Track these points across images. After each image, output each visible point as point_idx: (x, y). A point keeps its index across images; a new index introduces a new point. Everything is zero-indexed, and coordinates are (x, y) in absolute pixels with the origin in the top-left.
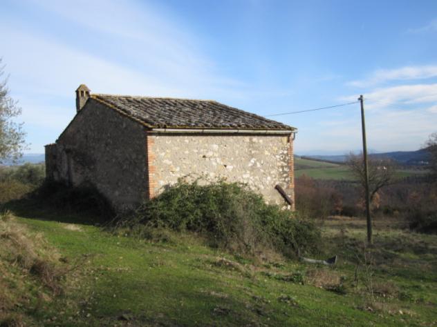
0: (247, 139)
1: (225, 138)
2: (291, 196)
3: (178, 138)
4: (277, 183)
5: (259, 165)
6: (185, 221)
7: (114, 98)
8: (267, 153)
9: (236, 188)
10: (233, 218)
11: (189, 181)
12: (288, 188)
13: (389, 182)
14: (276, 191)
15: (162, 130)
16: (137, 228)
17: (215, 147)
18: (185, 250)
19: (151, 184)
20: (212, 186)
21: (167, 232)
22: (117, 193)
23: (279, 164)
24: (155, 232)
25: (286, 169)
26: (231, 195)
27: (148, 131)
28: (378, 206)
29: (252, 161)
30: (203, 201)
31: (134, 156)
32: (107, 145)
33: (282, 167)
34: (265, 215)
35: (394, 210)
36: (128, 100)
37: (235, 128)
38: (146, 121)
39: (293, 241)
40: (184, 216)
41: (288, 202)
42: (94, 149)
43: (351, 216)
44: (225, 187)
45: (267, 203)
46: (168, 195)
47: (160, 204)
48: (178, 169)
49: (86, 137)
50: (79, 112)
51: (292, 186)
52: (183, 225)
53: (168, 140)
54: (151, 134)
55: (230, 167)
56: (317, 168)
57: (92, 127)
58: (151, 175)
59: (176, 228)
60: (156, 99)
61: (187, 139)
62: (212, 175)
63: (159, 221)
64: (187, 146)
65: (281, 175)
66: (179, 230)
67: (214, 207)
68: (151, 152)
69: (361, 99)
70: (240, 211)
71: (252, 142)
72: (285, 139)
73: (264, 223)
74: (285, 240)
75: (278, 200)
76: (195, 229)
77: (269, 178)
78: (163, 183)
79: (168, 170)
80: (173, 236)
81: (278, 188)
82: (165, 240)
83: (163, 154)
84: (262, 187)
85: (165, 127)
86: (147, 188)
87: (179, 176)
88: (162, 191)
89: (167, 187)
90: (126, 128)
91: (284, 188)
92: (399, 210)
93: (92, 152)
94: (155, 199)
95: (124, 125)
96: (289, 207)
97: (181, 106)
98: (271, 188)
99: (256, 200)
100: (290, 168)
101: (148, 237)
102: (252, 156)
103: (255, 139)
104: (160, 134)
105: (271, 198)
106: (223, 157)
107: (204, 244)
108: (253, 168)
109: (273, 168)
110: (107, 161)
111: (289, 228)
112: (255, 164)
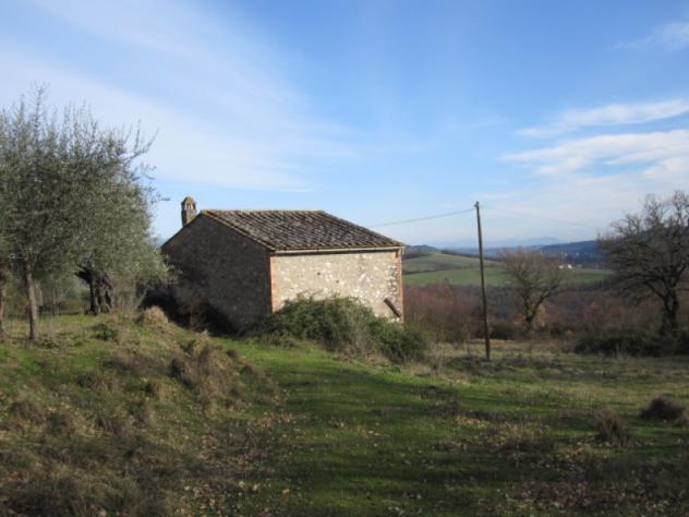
0: (357, 256)
1: (337, 256)
2: (400, 309)
3: (296, 258)
4: (386, 296)
5: (368, 280)
6: (305, 331)
7: (224, 213)
8: (376, 268)
9: (348, 302)
10: (346, 328)
11: (306, 296)
12: (397, 301)
13: (558, 289)
14: (385, 304)
15: (283, 252)
16: (265, 337)
17: (328, 264)
18: (308, 352)
19: (274, 299)
20: (326, 300)
21: (292, 339)
22: (235, 308)
23: (388, 278)
24: (281, 339)
25: (395, 283)
26: (344, 308)
27: (271, 253)
28: (543, 325)
29: (363, 276)
30: (320, 314)
31: (255, 274)
32: (223, 261)
33: (391, 281)
34: (375, 326)
35: (566, 329)
36: (240, 216)
37: (346, 247)
38: (268, 243)
39: (401, 350)
40: (304, 326)
41: (396, 314)
42: (206, 264)
43: (505, 339)
44: (337, 301)
45: (377, 315)
46: (289, 308)
47: (284, 316)
48: (296, 286)
49: (195, 251)
50: (186, 226)
51: (401, 299)
52: (304, 334)
53: (287, 260)
54: (274, 255)
55: (342, 283)
56: (466, 268)
57: (204, 242)
58: (273, 291)
59: (298, 336)
60: (265, 212)
61: (303, 259)
62: (326, 290)
63: (284, 330)
64: (304, 264)
65: (389, 289)
66: (301, 338)
67: (330, 320)
68: (273, 271)
69: (477, 206)
70: (352, 322)
71: (362, 259)
72: (394, 254)
73: (373, 333)
74: (393, 349)
75: (387, 313)
76: (313, 338)
77: (378, 292)
78: (283, 298)
79: (288, 286)
80: (297, 343)
81: (387, 301)
82: (291, 346)
83: (283, 273)
84: (372, 301)
85: (285, 249)
86: (270, 303)
87: (297, 292)
88: (283, 305)
89: (287, 302)
90: (246, 248)
91: (393, 301)
92: (573, 329)
93: (204, 267)
94: (278, 313)
95: (244, 245)
96: (398, 319)
97: (291, 220)
98: (380, 302)
99: (367, 312)
100: (398, 282)
101: (277, 343)
102: (362, 272)
103: (365, 256)
104: (280, 255)
105: (381, 312)
106: (335, 274)
107: (322, 349)
108: (363, 283)
109: (382, 282)
110: (223, 277)
111: (396, 338)
112: (365, 279)
